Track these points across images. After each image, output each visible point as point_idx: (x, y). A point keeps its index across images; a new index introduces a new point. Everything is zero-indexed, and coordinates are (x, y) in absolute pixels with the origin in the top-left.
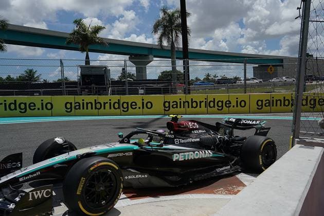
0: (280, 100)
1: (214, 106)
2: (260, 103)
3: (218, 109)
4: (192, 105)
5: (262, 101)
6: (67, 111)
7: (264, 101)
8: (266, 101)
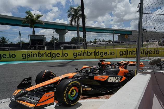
0: (131, 52)
1: (99, 55)
2: (121, 53)
3: (101, 56)
4: (88, 54)
5: (122, 52)
6: (23, 58)
7: (123, 52)
8: (124, 52)
